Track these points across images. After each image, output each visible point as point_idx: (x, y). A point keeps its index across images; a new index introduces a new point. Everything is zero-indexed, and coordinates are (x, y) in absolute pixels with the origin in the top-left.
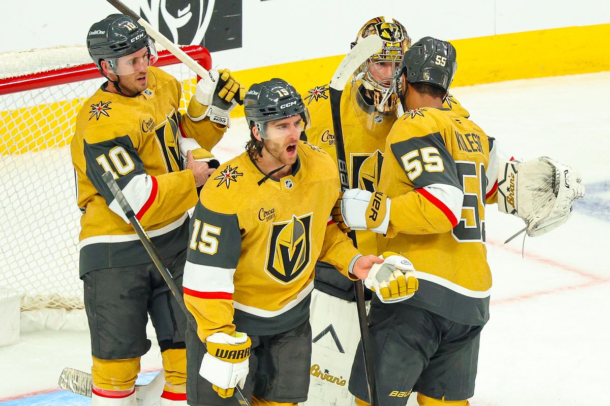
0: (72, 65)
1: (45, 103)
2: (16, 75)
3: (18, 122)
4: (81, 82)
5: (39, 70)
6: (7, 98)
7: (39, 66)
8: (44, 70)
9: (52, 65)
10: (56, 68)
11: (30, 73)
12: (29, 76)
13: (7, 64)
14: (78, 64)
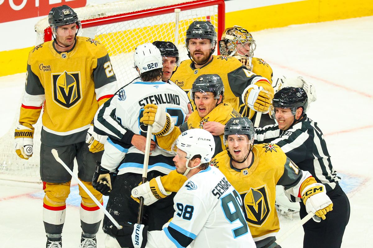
0: (154, 7)
1: (140, 27)
2: (125, 12)
3: (127, 35)
4: (158, 16)
5: (137, 10)
6: (121, 24)
7: (137, 8)
8: (139, 10)
9: (143, 7)
10: (146, 9)
11: (132, 11)
12: (131, 13)
13: (121, 7)
14: (157, 7)
